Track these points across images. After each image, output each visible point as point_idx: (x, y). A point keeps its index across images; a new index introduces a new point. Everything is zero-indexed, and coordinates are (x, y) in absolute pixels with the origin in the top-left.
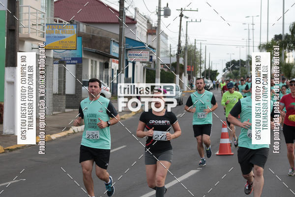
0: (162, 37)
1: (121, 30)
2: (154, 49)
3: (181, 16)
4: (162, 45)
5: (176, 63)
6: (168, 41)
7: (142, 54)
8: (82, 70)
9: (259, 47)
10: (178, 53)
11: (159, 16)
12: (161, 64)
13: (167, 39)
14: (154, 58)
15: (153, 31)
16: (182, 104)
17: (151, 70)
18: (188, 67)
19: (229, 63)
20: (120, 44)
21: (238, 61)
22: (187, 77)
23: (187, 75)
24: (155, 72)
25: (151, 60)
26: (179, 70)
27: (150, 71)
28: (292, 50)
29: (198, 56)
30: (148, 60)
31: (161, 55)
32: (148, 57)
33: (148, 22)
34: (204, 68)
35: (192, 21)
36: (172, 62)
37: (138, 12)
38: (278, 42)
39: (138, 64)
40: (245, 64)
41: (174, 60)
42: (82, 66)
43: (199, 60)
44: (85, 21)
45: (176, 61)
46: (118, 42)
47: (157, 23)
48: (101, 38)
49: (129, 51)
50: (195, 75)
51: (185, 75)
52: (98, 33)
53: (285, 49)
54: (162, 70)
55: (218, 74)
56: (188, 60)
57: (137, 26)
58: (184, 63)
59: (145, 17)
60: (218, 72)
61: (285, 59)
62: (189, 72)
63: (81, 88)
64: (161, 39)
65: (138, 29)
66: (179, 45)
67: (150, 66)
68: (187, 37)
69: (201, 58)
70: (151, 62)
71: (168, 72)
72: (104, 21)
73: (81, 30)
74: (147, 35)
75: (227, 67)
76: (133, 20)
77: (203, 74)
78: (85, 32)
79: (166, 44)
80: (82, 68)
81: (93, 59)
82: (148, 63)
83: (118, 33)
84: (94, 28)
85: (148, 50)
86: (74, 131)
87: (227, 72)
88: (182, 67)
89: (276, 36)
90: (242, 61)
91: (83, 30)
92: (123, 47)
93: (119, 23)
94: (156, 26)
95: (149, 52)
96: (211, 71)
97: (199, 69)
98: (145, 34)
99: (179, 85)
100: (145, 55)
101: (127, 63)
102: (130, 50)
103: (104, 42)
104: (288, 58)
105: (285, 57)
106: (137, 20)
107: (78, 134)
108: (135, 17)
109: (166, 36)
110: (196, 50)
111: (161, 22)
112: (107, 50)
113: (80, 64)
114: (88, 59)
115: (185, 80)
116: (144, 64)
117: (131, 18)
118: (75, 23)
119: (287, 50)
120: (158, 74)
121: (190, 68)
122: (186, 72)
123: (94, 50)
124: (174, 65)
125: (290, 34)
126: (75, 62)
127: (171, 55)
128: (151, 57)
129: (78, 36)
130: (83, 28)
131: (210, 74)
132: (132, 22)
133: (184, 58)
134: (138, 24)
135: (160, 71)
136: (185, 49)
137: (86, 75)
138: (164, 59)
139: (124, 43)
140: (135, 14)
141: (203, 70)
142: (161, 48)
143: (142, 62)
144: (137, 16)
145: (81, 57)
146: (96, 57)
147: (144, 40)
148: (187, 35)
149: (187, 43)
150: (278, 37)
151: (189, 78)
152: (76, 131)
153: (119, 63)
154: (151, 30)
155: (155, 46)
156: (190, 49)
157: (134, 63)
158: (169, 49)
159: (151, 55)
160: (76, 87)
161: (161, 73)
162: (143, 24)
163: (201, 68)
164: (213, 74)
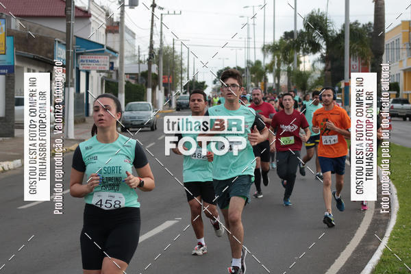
0: (126, 36)
1: (69, 26)
2: (115, 52)
3: (154, 6)
4: (127, 47)
5: (147, 71)
6: (136, 41)
7: (99, 60)
8: (14, 83)
9: (263, 49)
10: (150, 58)
11: (123, 6)
12: (126, 74)
13: (135, 38)
14: (117, 65)
15: (114, 28)
16: (156, 128)
17: (112, 82)
18: (164, 78)
19: (221, 71)
20: (67, 46)
21: (234, 68)
22: (163, 91)
23: (163, 88)
24: (117, 84)
25: (112, 67)
26: (151, 82)
27: (110, 84)
28: (308, 53)
29: (178, 63)
30: (107, 68)
31: (126, 62)
32: (108, 64)
33: (107, 15)
34: (186, 79)
35: (168, 14)
36: (141, 71)
37: (93, 1)
38: (288, 41)
39: (93, 74)
40: (243, 73)
41: (144, 68)
42: (14, 77)
43: (179, 67)
44: (19, 14)
45: (147, 69)
46: (65, 43)
47: (119, 16)
48: (41, 38)
49: (80, 56)
50: (174, 89)
51: (159, 89)
52: (37, 31)
53: (298, 51)
54: (127, 82)
55: (207, 86)
56: (164, 67)
57: (91, 21)
58: (158, 72)
59: (102, 7)
60: (206, 84)
61: (298, 66)
62: (165, 85)
63: (13, 109)
64: (124, 39)
65: (92, 25)
66: (151, 47)
67: (111, 76)
68: (161, 35)
69: (181, 64)
70: (112, 71)
71: (137, 85)
72: (46, 14)
73: (13, 27)
74: (106, 33)
75: (218, 77)
76: (86, 12)
77: (185, 87)
78: (18, 29)
79: (133, 46)
80: (14, 80)
81: (29, 67)
82: (107, 72)
83: (65, 31)
84: (31, 24)
85: (107, 54)
86: (3, 168)
87: (219, 84)
88: (156, 78)
89: (285, 33)
90: (239, 68)
91: (16, 27)
92: (71, 50)
93: (66, 17)
94: (119, 20)
95: (108, 57)
96: (197, 82)
97: (180, 81)
98: (103, 31)
99: (152, 102)
100: (104, 61)
101: (78, 72)
102: (82, 54)
103: (45, 44)
104: (303, 64)
105: (299, 62)
106: (92, 13)
107: (9, 172)
108: (89, 8)
109: (133, 35)
110: (175, 54)
111: (125, 14)
112: (50, 55)
113: (11, 75)
114: (23, 68)
115: (160, 95)
116: (103, 74)
117: (84, 9)
118: (4, 16)
119: (301, 52)
120: (122, 88)
121: (167, 79)
122: (161, 84)
123: (31, 55)
124: (145, 75)
125: (304, 30)
126: (4, 71)
127: (140, 62)
128: (112, 63)
129: (9, 36)
130: (16, 24)
131: (194, 87)
132: (85, 15)
133: (158, 65)
134: (92, 18)
135: (124, 83)
136: (160, 52)
137: (20, 90)
138: (130, 67)
139: (73, 45)
140: (89, 4)
141: (185, 82)
142: (125, 51)
143: (99, 71)
144: (92, 6)
145: (12, 64)
146: (34, 65)
147: (102, 41)
148: (161, 32)
149: (161, 43)
150: (288, 35)
151: (166, 93)
152: (6, 168)
153: (67, 72)
154: (112, 25)
155: (117, 48)
156: (166, 52)
157: (88, 73)
158: (137, 53)
159: (111, 61)
160: (6, 106)
161: (125, 86)
162: (99, 18)
163: (182, 78)
164: (199, 87)
